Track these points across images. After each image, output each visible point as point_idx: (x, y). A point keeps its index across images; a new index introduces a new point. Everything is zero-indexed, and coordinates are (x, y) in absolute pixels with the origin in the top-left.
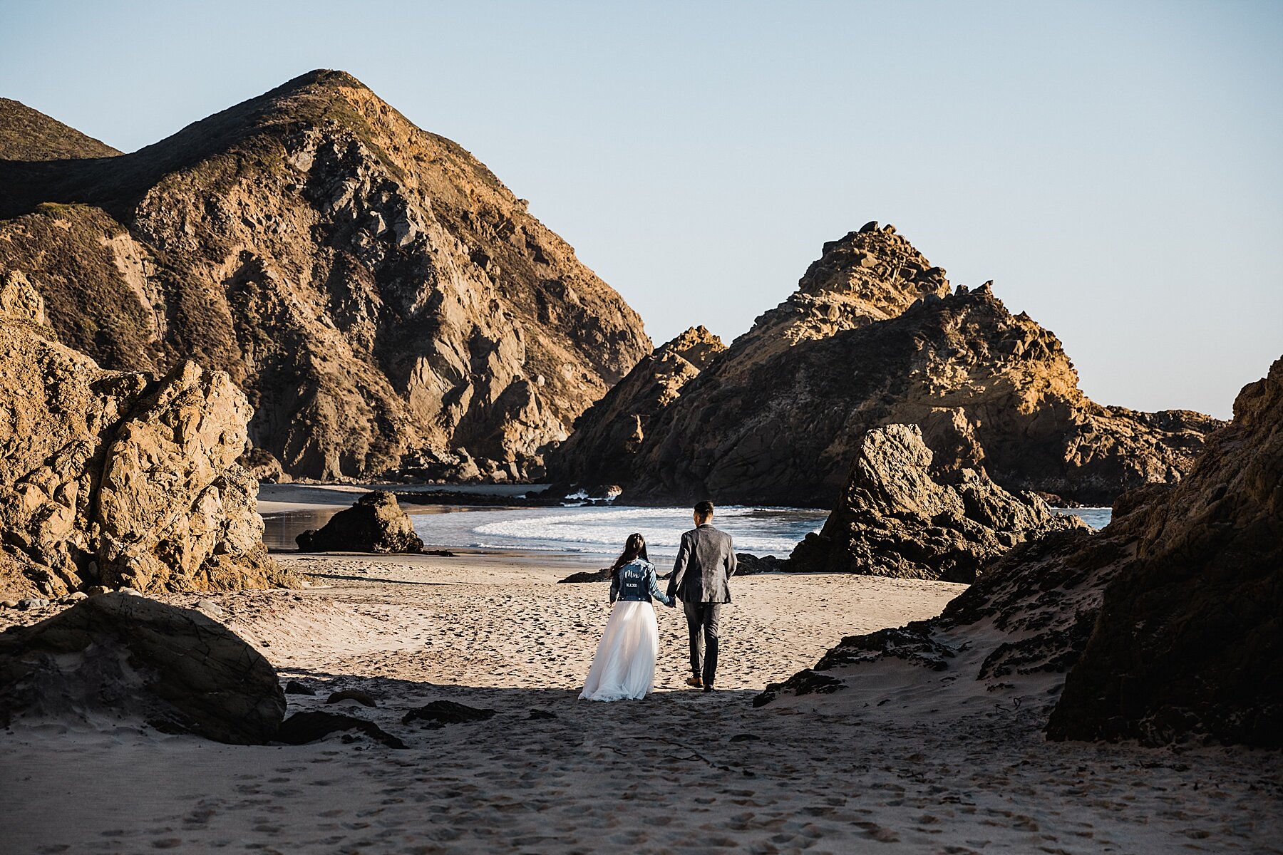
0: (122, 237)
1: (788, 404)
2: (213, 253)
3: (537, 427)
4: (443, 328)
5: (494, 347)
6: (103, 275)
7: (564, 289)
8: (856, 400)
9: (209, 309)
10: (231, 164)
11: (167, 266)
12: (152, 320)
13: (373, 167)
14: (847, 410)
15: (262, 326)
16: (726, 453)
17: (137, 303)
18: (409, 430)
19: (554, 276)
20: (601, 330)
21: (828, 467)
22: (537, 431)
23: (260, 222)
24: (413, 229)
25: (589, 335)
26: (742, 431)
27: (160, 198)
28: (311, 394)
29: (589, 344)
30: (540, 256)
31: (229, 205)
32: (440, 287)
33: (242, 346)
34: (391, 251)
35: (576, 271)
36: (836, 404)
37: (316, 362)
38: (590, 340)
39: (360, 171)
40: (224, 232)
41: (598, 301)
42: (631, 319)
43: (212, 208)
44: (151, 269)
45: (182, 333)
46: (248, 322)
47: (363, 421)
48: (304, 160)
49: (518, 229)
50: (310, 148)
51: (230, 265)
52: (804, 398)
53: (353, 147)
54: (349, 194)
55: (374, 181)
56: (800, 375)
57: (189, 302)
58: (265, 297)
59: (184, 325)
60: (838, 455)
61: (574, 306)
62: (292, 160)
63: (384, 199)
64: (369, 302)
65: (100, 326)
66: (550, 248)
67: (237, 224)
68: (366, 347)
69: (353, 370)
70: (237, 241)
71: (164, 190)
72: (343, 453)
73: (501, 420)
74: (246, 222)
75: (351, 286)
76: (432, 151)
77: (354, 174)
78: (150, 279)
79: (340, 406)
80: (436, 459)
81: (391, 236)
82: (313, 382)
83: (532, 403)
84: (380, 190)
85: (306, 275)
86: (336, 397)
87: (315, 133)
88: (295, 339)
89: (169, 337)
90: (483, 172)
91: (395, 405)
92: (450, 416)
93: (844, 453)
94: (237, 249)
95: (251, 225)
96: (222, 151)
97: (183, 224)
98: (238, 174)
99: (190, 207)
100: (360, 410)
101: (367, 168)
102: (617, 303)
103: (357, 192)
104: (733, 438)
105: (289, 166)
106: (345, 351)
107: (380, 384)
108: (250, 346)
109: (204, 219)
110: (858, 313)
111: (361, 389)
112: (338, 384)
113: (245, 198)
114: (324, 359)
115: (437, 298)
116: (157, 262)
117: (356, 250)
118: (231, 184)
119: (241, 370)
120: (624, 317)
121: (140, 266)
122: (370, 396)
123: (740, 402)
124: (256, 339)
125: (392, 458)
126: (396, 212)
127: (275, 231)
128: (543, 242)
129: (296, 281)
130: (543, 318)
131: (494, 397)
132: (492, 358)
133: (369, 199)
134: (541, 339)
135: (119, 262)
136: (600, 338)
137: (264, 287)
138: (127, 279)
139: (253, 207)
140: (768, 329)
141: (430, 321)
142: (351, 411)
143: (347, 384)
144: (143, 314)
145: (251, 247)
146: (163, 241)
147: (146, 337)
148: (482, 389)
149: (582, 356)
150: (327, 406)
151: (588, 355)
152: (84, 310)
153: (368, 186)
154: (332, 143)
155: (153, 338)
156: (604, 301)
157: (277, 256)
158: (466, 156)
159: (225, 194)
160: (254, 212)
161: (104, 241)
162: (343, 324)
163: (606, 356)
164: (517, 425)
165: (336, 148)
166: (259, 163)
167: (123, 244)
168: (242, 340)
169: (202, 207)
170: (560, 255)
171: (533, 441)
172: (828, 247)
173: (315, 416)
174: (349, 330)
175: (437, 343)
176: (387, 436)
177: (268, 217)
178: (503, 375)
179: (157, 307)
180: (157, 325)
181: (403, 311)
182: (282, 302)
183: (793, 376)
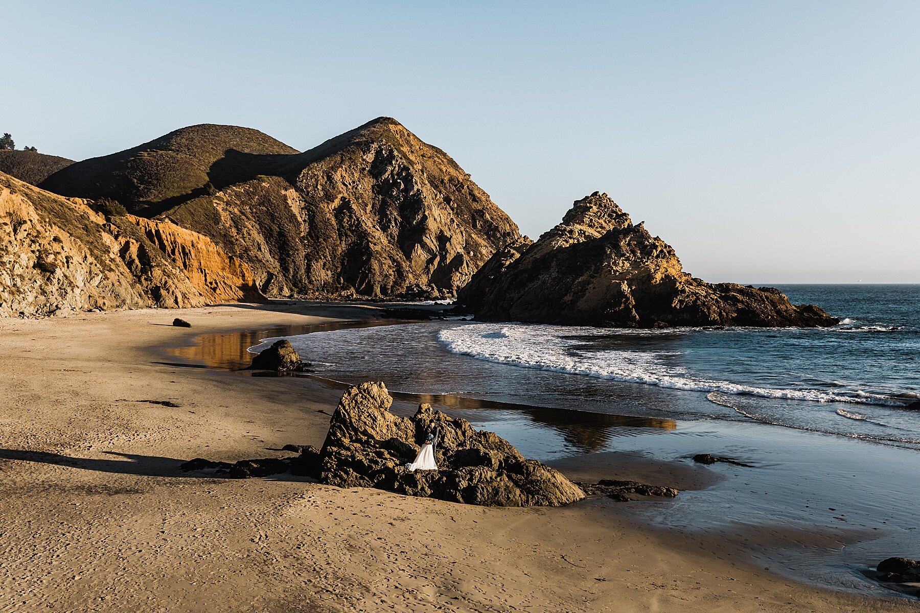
0: (291, 190)
1: (547, 277)
2: (329, 198)
3: (466, 275)
4: (427, 231)
5: (449, 240)
6: (282, 207)
7: (484, 214)
8: (578, 276)
9: (327, 222)
10: (339, 159)
11: (309, 203)
12: (302, 226)
13: (399, 160)
14: (573, 281)
15: (349, 229)
16: (519, 299)
17: (296, 219)
18: (410, 275)
19: (480, 208)
20: (499, 232)
21: (564, 307)
22: (467, 277)
23: (350, 184)
24: (416, 188)
25: (494, 233)
26: (527, 289)
27: (308, 174)
28: (369, 260)
29: (493, 237)
30: (475, 199)
31: (337, 176)
32: (426, 213)
33: (340, 238)
34: (405, 197)
35: (490, 206)
36: (568, 278)
37: (371, 245)
38: (494, 236)
39: (393, 162)
40: (334, 189)
41: (499, 219)
42: (513, 227)
43: (330, 178)
44: (303, 204)
45: (315, 232)
46: (343, 228)
47: (391, 272)
48: (370, 157)
49: (465, 187)
50: (373, 152)
51: (337, 203)
52: (554, 275)
53: (391, 151)
54: (389, 172)
55: (399, 166)
56: (554, 264)
57: (318, 219)
58: (351, 217)
59: (316, 229)
60: (568, 301)
61: (488, 221)
62: (365, 157)
63: (404, 174)
64: (396, 219)
65: (280, 229)
66: (479, 195)
67: (340, 185)
68: (394, 239)
69: (388, 249)
70: (340, 192)
71: (309, 170)
72: (381, 286)
73: (451, 272)
74: (344, 184)
75: (388, 213)
76: (429, 153)
77: (391, 164)
78: (302, 208)
79: (381, 264)
80: (421, 288)
81: (406, 190)
82: (370, 254)
83: (465, 264)
84: (402, 170)
85: (369, 208)
86: (379, 261)
87: (375, 145)
88: (363, 236)
89: (309, 234)
90: (452, 162)
91: (405, 265)
92: (429, 269)
93: (571, 300)
94: (340, 196)
95: (346, 186)
96: (335, 153)
97: (317, 185)
98: (341, 163)
99: (320, 177)
100: (389, 267)
101: (397, 161)
102: (507, 219)
103: (392, 171)
104: (523, 292)
105: (363, 160)
106: (384, 241)
107: (399, 256)
108: (344, 238)
109: (326, 183)
110: (587, 234)
111: (390, 257)
112: (381, 255)
113: (344, 174)
114: (375, 244)
115: (425, 218)
116: (305, 201)
117: (391, 196)
118: (338, 168)
119: (340, 249)
120: (510, 226)
121: (298, 203)
122: (394, 261)
123: (527, 275)
124: (346, 235)
125: (402, 287)
126: (408, 180)
127: (356, 188)
128: (476, 193)
129: (365, 210)
130: (475, 226)
131: (448, 261)
132: (448, 244)
133: (397, 174)
134: (473, 235)
135: (289, 201)
136: (498, 235)
137: (351, 213)
138: (292, 208)
139: (347, 178)
140: (545, 241)
141: (422, 228)
142: (385, 267)
143: (384, 255)
144: (299, 224)
145: (346, 195)
146: (308, 192)
147: (299, 234)
148: (443, 258)
149: (491, 243)
150: (375, 265)
151: (493, 242)
152: (273, 222)
153: (397, 169)
154: (382, 150)
155: (302, 234)
156: (501, 219)
157: (357, 199)
158: (445, 155)
159: (336, 172)
160: (348, 180)
161: (283, 192)
162: (384, 229)
163: (501, 243)
164: (458, 274)
165: (384, 152)
166: (350, 158)
167: (292, 193)
168: (340, 236)
169: (325, 178)
170: (483, 198)
171: (464, 281)
172: (576, 203)
173: (370, 269)
174: (387, 232)
175: (424, 238)
176: (401, 278)
177: (354, 182)
178: (452, 252)
179: (304, 221)
180: (304, 229)
181: (410, 223)
182: (358, 219)
183: (550, 265)
